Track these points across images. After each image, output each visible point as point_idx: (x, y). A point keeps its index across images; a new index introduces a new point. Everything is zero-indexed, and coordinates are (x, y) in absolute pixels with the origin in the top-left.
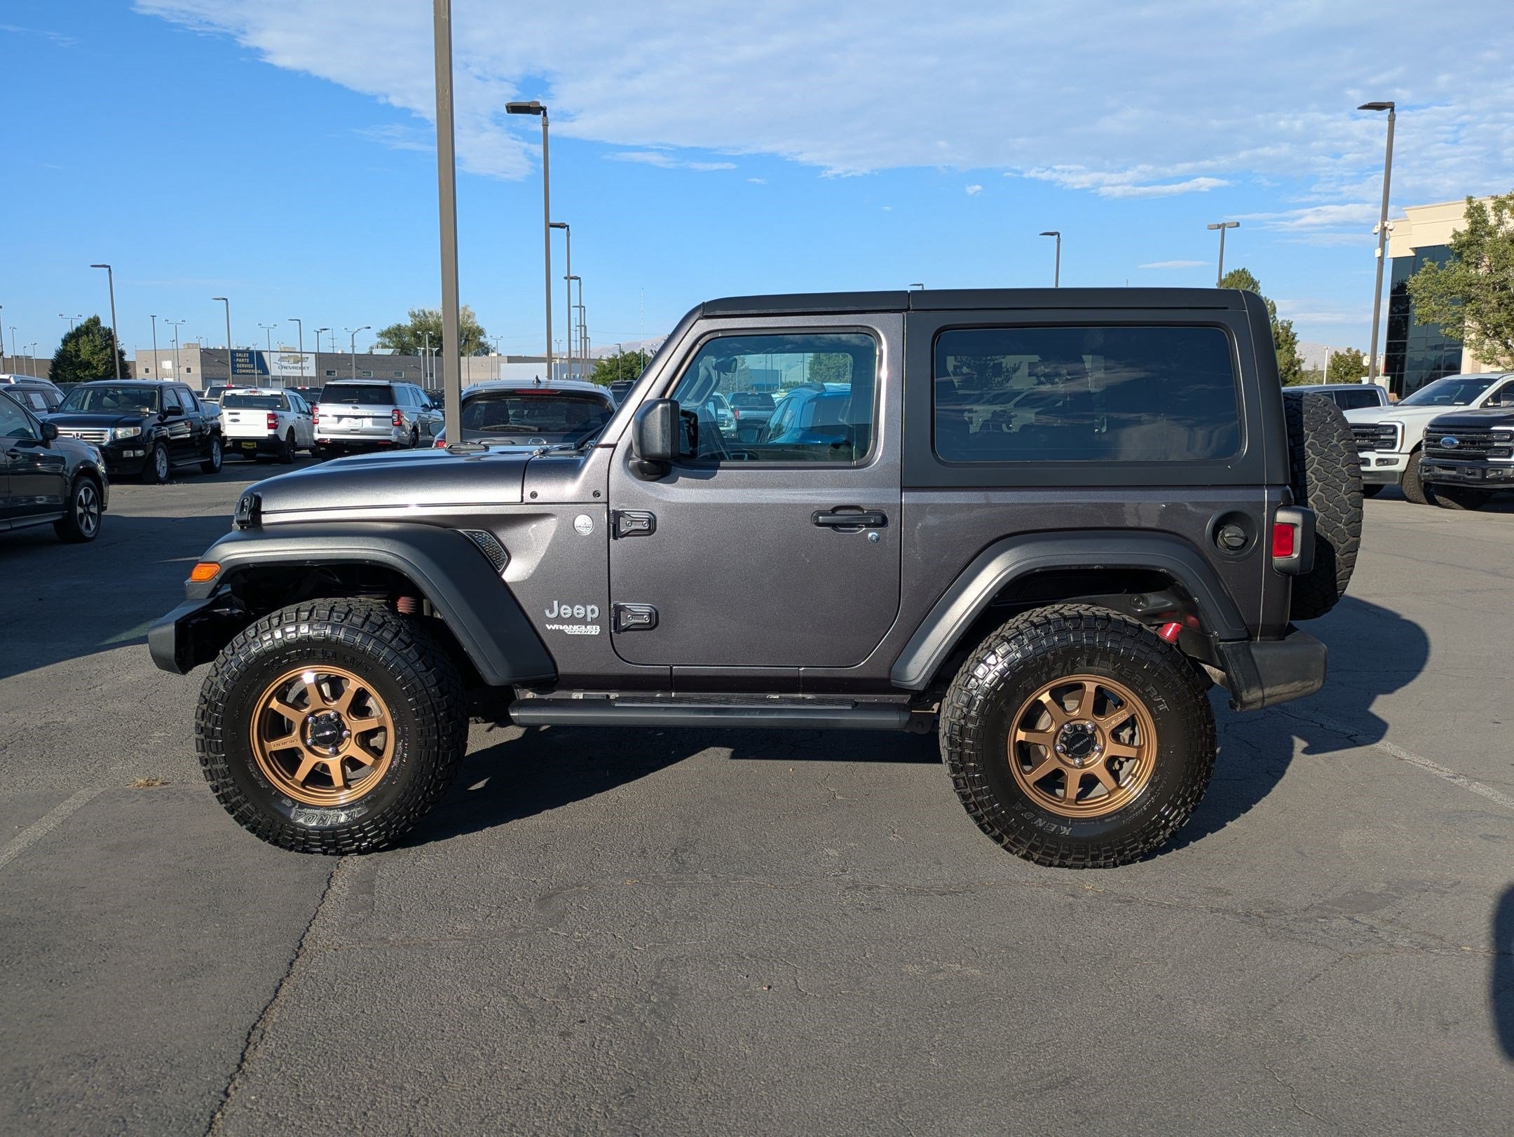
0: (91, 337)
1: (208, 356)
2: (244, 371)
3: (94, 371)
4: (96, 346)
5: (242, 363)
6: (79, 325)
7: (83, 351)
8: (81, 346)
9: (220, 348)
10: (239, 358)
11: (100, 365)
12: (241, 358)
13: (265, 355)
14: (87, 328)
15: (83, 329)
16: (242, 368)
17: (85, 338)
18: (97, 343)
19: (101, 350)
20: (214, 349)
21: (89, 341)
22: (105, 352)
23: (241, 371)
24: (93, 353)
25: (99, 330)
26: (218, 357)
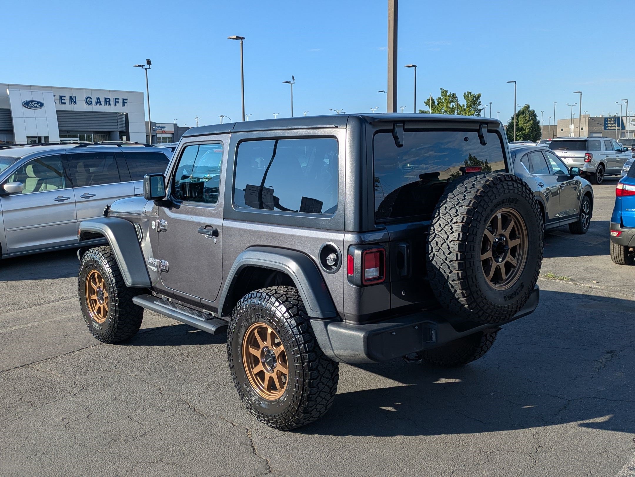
0: (525, 115)
1: (592, 121)
2: (611, 128)
3: (524, 132)
4: (526, 120)
5: (610, 124)
6: (520, 110)
7: (520, 122)
8: (519, 120)
9: (601, 116)
10: (609, 121)
11: (527, 129)
12: (610, 121)
13: (624, 119)
14: (523, 111)
15: (521, 112)
16: (611, 127)
17: (521, 116)
18: (527, 118)
19: (528, 121)
20: (597, 117)
21: (523, 117)
22: (530, 122)
23: (610, 128)
24: (524, 123)
25: (529, 112)
26: (598, 121)
